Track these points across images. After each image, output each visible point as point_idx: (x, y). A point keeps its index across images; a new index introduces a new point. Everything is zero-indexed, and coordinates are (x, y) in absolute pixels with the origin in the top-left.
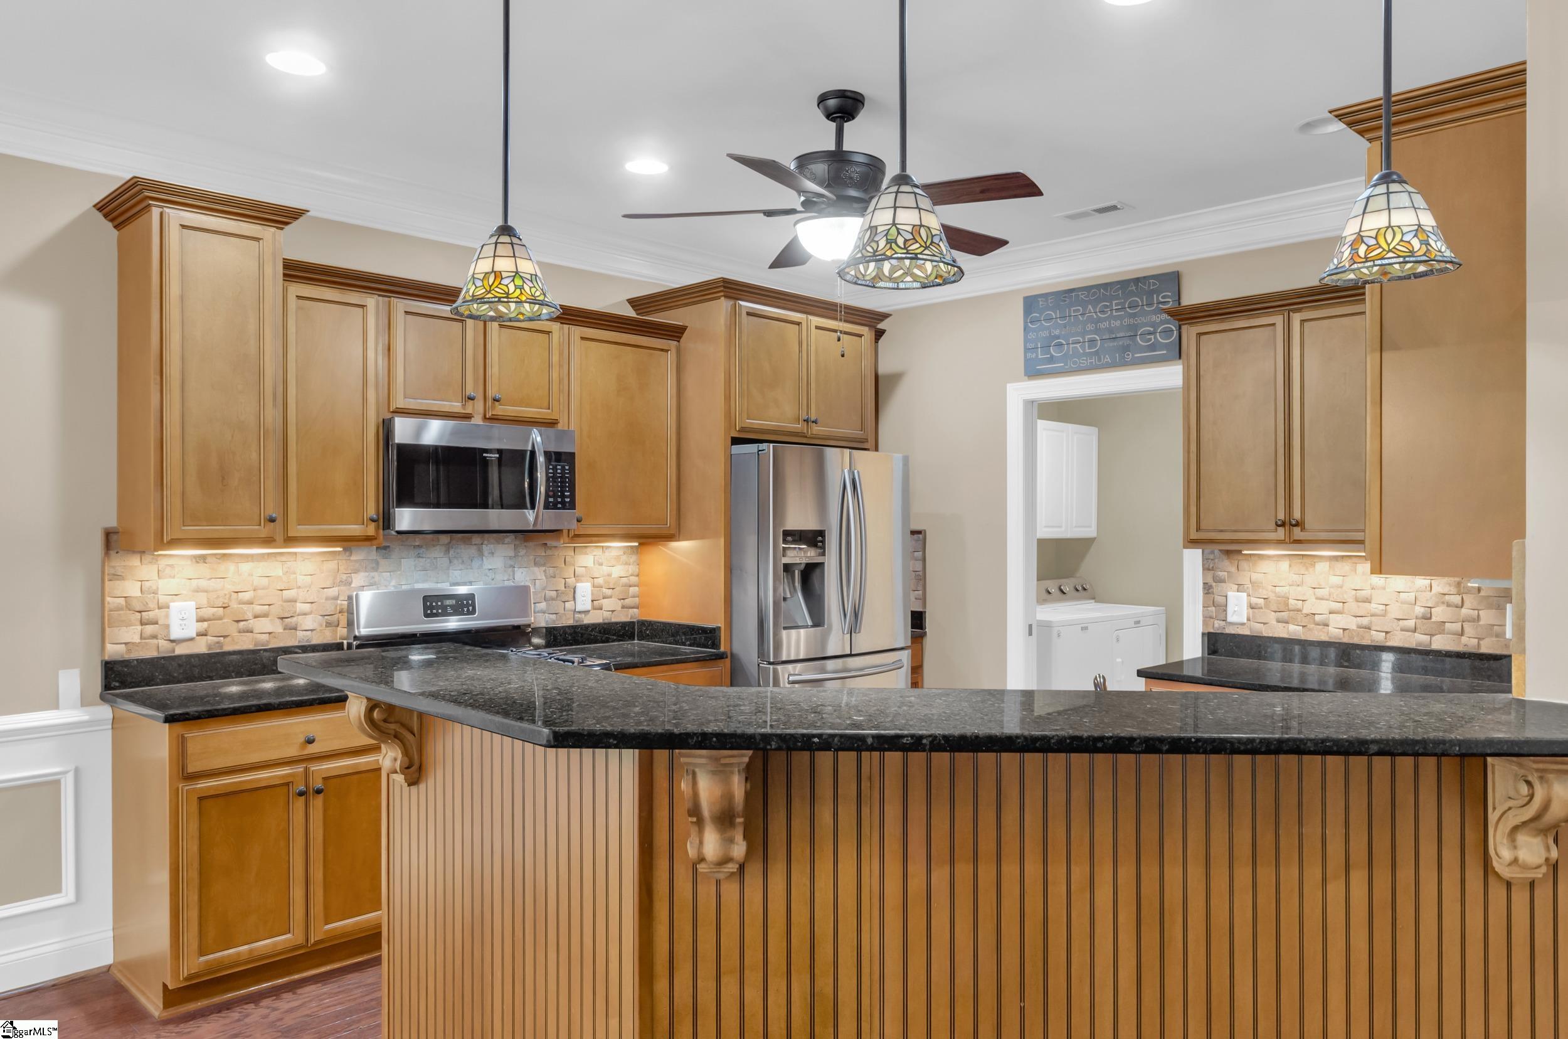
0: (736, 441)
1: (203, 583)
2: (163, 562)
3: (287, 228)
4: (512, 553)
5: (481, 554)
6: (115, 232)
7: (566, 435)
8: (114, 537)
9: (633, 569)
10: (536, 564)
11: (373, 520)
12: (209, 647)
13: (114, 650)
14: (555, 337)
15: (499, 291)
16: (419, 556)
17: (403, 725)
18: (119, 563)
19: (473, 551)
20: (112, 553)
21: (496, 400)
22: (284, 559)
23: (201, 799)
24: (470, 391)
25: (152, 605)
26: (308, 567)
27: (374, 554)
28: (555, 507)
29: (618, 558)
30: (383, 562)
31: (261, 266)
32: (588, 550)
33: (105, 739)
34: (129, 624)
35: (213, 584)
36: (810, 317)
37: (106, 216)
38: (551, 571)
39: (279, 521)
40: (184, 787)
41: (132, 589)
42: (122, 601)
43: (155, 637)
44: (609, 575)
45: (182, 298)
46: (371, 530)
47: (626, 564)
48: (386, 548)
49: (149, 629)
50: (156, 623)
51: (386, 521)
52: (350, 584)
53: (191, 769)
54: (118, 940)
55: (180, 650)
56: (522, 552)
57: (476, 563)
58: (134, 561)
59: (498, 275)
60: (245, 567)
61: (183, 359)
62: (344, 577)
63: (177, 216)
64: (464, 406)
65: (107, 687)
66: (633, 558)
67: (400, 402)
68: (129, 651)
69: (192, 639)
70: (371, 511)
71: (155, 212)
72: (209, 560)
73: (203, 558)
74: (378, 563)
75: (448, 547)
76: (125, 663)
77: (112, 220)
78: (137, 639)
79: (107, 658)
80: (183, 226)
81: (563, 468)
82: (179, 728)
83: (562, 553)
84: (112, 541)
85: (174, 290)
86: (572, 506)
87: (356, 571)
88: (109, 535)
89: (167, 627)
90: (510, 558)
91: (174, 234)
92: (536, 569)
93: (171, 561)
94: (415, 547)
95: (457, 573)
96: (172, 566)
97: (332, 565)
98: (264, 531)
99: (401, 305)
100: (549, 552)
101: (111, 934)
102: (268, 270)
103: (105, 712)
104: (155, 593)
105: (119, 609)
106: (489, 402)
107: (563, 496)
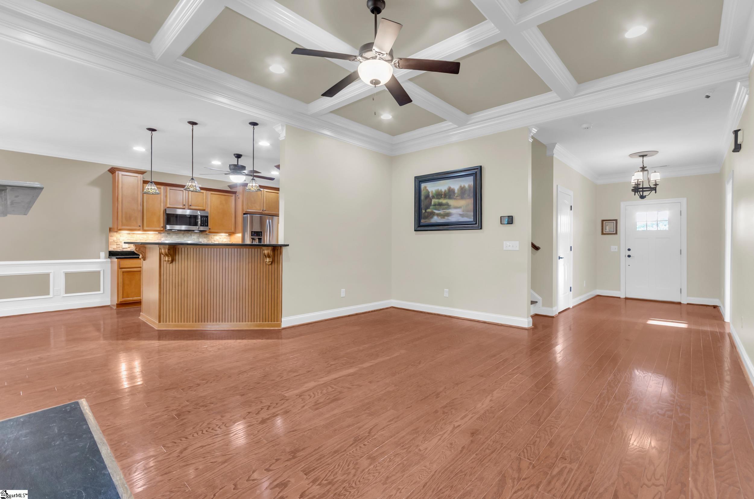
0: (244, 214)
1: (129, 238)
2: (121, 234)
3: (144, 175)
4: (199, 236)
5: (191, 235)
6: (112, 175)
7: (207, 213)
8: (111, 229)
9: (229, 240)
10: (205, 238)
11: (162, 227)
12: (130, 250)
13: (111, 249)
14: (205, 194)
15: (148, 191)
16: (177, 235)
17: (142, 251)
18: (112, 234)
19: (189, 235)
20: (111, 232)
21: (190, 206)
22: (146, 234)
23: (123, 272)
24: (184, 204)
25: (119, 242)
26: (152, 236)
27: (166, 234)
28: (203, 226)
29: (225, 238)
30: (169, 236)
31: (138, 181)
32: (217, 236)
33: (109, 265)
34: (114, 245)
35: (132, 238)
36: (264, 190)
37: (110, 172)
38: (208, 240)
39: (142, 226)
40: (120, 270)
41: (115, 238)
42: (113, 241)
43: (119, 247)
44: (223, 241)
45: (122, 187)
46: (162, 229)
47: (227, 239)
48: (169, 233)
49: (118, 246)
50: (119, 245)
51: (165, 227)
52: (161, 240)
53: (121, 267)
54: (111, 301)
55: (125, 250)
56: (201, 235)
57: (190, 237)
58: (115, 234)
59: (148, 189)
60: (138, 236)
61: (122, 198)
62: (160, 238)
63: (121, 173)
64: (183, 207)
65: (110, 255)
66: (229, 238)
67: (168, 206)
68: (114, 250)
69: (127, 248)
70: (162, 225)
71: (117, 173)
72: (131, 234)
73: (129, 234)
74: (167, 236)
75: (183, 234)
76: (113, 251)
77: (111, 173)
78: (116, 248)
79: (109, 250)
80: (122, 175)
81: (205, 219)
82: (119, 260)
83: (211, 236)
84: (111, 230)
85: (120, 186)
86: (207, 226)
87: (162, 238)
88: (110, 229)
89: (122, 246)
90: (198, 236)
91: (120, 176)
92: (204, 239)
93: (122, 234)
94: (176, 233)
95: (186, 239)
96: (123, 235)
97: (157, 236)
98: (138, 228)
99: (168, 188)
100: (208, 236)
101: (110, 300)
102: (139, 182)
103: (109, 260)
104: (119, 239)
105: (112, 242)
106: (189, 206)
107: (205, 224)
